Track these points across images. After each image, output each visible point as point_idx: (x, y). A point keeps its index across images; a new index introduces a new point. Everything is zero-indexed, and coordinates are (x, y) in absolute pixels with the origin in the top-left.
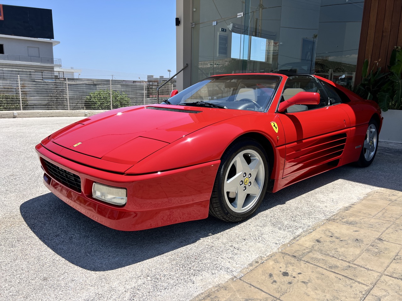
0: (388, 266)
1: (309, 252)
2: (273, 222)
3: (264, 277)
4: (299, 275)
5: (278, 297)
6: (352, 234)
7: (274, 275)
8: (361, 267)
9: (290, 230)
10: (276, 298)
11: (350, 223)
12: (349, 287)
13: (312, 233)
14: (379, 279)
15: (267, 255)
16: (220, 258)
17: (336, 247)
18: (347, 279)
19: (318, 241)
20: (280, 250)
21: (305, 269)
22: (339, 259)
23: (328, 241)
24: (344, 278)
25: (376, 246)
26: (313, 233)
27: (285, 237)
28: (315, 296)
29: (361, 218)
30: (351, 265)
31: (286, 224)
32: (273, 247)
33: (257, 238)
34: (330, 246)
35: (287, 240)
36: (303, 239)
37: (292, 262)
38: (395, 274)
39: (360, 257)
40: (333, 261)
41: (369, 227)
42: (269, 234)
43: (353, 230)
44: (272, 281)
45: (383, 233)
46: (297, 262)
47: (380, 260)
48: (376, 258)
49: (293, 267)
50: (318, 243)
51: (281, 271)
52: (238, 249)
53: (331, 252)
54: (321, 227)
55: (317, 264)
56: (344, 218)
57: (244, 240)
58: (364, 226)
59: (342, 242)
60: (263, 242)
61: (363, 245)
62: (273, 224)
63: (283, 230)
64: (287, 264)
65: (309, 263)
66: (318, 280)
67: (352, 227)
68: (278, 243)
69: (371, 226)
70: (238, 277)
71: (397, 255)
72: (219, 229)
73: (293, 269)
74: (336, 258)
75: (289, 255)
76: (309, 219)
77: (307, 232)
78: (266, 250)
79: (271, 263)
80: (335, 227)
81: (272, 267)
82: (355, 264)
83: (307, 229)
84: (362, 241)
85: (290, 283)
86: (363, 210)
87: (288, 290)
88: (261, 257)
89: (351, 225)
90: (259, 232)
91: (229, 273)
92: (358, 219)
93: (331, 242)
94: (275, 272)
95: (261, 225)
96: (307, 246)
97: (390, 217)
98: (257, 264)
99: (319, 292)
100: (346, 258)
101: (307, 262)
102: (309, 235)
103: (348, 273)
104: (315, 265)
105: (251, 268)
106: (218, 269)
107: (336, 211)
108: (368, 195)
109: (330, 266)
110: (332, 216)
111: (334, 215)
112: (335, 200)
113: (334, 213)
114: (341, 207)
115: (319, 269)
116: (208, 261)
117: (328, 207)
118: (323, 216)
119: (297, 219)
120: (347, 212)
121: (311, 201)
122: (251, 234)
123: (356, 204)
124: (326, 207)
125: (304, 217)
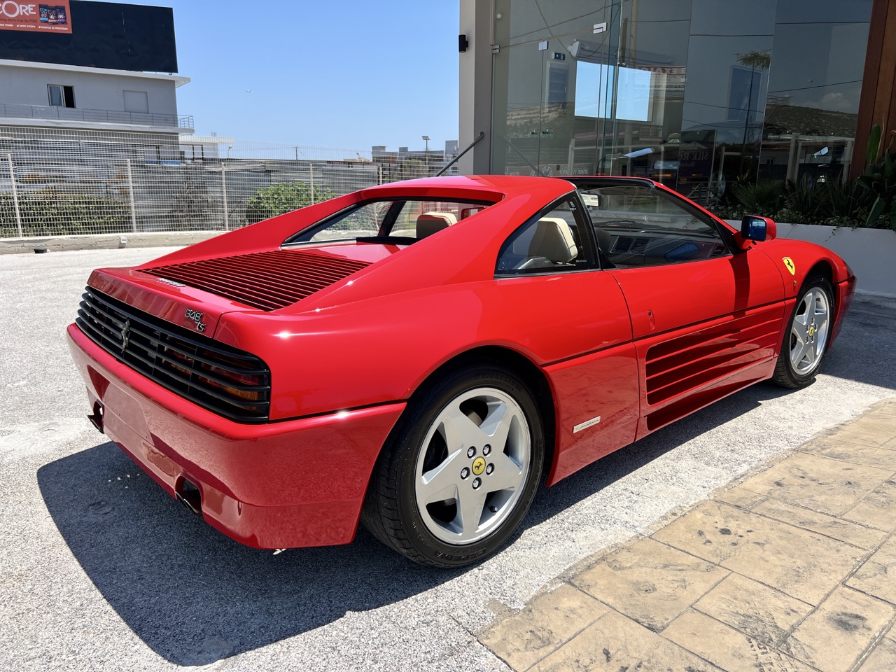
1: (763, 501)
2: (694, 453)
3: (690, 535)
4: (749, 533)
5: (717, 563)
6: (841, 474)
7: (706, 533)
8: (856, 523)
9: (725, 466)
10: (713, 563)
11: (838, 457)
12: (834, 551)
13: (766, 472)
14: (885, 541)
15: (690, 504)
17: (811, 494)
18: (830, 540)
19: (778, 484)
20: (712, 497)
21: (759, 525)
22: (816, 512)
23: (797, 484)
24: (825, 538)
25: (883, 492)
26: (770, 472)
27: (718, 476)
28: (777, 562)
29: (858, 447)
30: (837, 520)
31: (717, 456)
32: (699, 492)
33: (669, 479)
34: (801, 492)
35: (722, 481)
36: (751, 481)
37: (735, 514)
39: (855, 509)
40: (807, 515)
41: (871, 464)
42: (689, 471)
43: (843, 467)
44: (705, 541)
46: (743, 514)
47: (888, 513)
48: (882, 511)
49: (737, 522)
50: (779, 487)
51: (717, 528)
52: (639, 495)
53: (804, 501)
54: (783, 462)
55: (779, 519)
56: (825, 447)
57: (646, 481)
58: (862, 462)
59: (822, 485)
60: (680, 485)
61: (860, 491)
62: (694, 455)
63: (713, 465)
64: (727, 517)
65: (764, 516)
66: (781, 540)
67: (840, 463)
68: (707, 486)
69: (876, 461)
70: (646, 535)
73: (738, 525)
74: (811, 510)
75: (728, 504)
77: (758, 470)
78: (687, 497)
79: (699, 515)
80: (808, 462)
81: (700, 522)
82: (844, 519)
83: (757, 465)
84: (859, 485)
85: (734, 544)
86: (862, 434)
87: (733, 554)
88: (680, 506)
90: (671, 468)
93: (802, 486)
94: (707, 529)
95: (672, 457)
96: (759, 491)
98: (674, 518)
99: (785, 557)
100: (829, 509)
101: (761, 515)
102: (761, 474)
103: (832, 531)
104: (776, 520)
105: (665, 522)
106: (609, 522)
107: (809, 436)
108: (873, 407)
109: (801, 521)
110: (803, 444)
111: (807, 443)
112: (807, 417)
113: (807, 439)
114: (819, 429)
115: (782, 526)
116: (591, 511)
117: (795, 428)
118: (785, 443)
119: (736, 448)
120: (831, 437)
121: (763, 417)
122: (658, 472)
123: (848, 423)
124: (791, 428)
125: (749, 445)
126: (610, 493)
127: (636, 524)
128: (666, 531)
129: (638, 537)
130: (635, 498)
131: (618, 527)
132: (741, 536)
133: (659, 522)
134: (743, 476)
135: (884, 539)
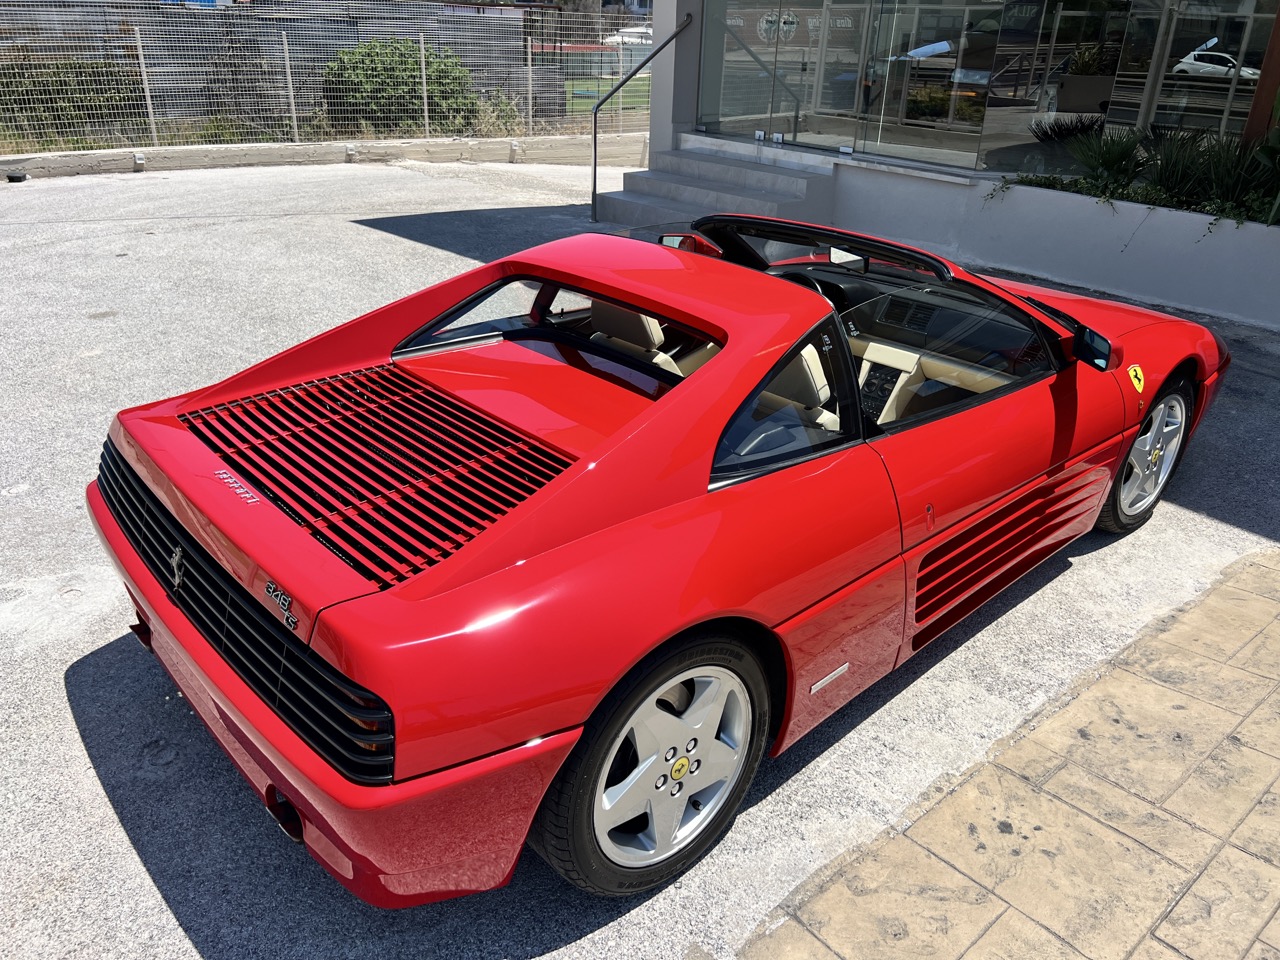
0: (1242, 821)
1: (1060, 768)
2: (972, 668)
3: (958, 832)
4: (1037, 832)
5: (990, 888)
6: (1169, 716)
7: (979, 830)
8: (1180, 818)
9: (1014, 694)
10: (986, 888)
11: (1166, 678)
13: (1068, 708)
14: (1215, 855)
15: (962, 770)
16: (852, 772)
17: (1124, 757)
18: (1142, 851)
19: (1083, 734)
20: (992, 757)
21: (1050, 816)
22: (1129, 792)
23: (1107, 735)
24: (1136, 846)
25: (1222, 760)
26: (1072, 709)
27: (1002, 714)
28: (1069, 890)
29: (1198, 660)
30: (1158, 812)
31: (1004, 674)
32: (975, 746)
33: (936, 717)
34: (1112, 752)
35: (1008, 726)
36: (1047, 725)
37: (1021, 793)
38: (1252, 845)
39: (1181, 790)
40: (1115, 798)
41: (1213, 698)
42: (964, 704)
43: (1173, 704)
44: (977, 845)
45: (1246, 717)
46: (1031, 793)
47: (1225, 801)
48: (1217, 796)
49: (1023, 810)
50: (1083, 740)
51: (994, 819)
52: (893, 749)
53: (1113, 770)
54: (1093, 687)
55: (1079, 805)
56: (1152, 657)
57: (904, 722)
58: (1200, 692)
59: (1142, 740)
60: (951, 731)
61: (1192, 753)
62: (973, 671)
63: (997, 693)
64: (1011, 798)
65: (1059, 799)
66: (1078, 848)
67: (1169, 692)
68: (985, 734)
69: (1219, 693)
70: (899, 829)
71: (1267, 792)
73: (1023, 815)
74: (1122, 788)
75: (1013, 773)
76: (1062, 658)
77: (1057, 704)
78: (959, 756)
79: (972, 793)
80: (1126, 690)
81: (973, 807)
82: (1165, 810)
83: (1057, 694)
84: (1190, 742)
85: (1016, 853)
86: (1206, 631)
87: (1013, 871)
88: (948, 774)
89: (1167, 685)
90: (939, 696)
91: (877, 817)
92: (1187, 665)
93: (1117, 739)
94: (983, 822)
95: (942, 675)
96: (1056, 747)
97: (1272, 663)
98: (939, 796)
99: (1080, 880)
100: (1147, 789)
101: (1054, 796)
102: (1061, 712)
103: (1145, 834)
104: (1074, 807)
105: (927, 805)
106: (851, 803)
107: (1132, 632)
108: (1227, 574)
109: (1109, 810)
110: (1123, 650)
111: (1128, 647)
112: (1133, 592)
113: (1130, 640)
114: (1148, 619)
115: (1083, 819)
116: (828, 780)
117: (1115, 616)
118: (1099, 647)
119: (1031, 657)
120: (1162, 636)
121: (1072, 591)
122: (921, 704)
123: (1189, 607)
124: (1109, 615)
125: (1049, 651)
126: (855, 745)
127: (888, 807)
128: (927, 822)
129: (889, 833)
130: (887, 755)
131: (863, 812)
132: (1025, 838)
133: (918, 805)
134: (1036, 715)
135: (1214, 852)
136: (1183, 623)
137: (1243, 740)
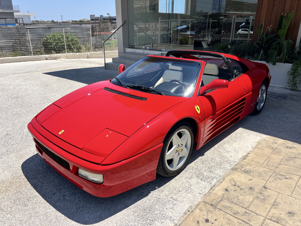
0: (269, 211)
1: (221, 201)
2: (197, 174)
3: (194, 224)
4: (216, 221)
6: (248, 183)
7: (200, 222)
8: (253, 212)
9: (208, 180)
11: (247, 172)
13: (222, 183)
14: (264, 223)
15: (195, 204)
16: (165, 208)
17: (237, 195)
18: (244, 223)
19: (226, 190)
20: (203, 199)
21: (219, 216)
22: (239, 206)
23: (233, 190)
24: (242, 222)
25: (262, 194)
26: (223, 183)
27: (205, 186)
29: (254, 166)
30: (247, 211)
31: (205, 175)
32: (198, 197)
33: (188, 189)
34: (234, 195)
35: (207, 190)
36: (217, 188)
37: (211, 210)
38: (273, 218)
39: (253, 204)
40: (236, 208)
41: (258, 176)
42: (195, 185)
43: (249, 179)
45: (267, 181)
46: (213, 209)
47: (265, 206)
48: (262, 204)
50: (226, 192)
51: (204, 218)
52: (176, 200)
53: (235, 200)
54: (228, 176)
56: (242, 167)
57: (179, 192)
58: (255, 175)
59: (242, 190)
60: (192, 193)
61: (255, 193)
62: (197, 175)
63: (204, 181)
64: (209, 211)
65: (221, 210)
66: (227, 224)
67: (248, 176)
68: (201, 193)
69: (260, 175)
70: (178, 225)
71: (275, 202)
72: (162, 182)
73: (212, 216)
74: (238, 205)
75: (208, 204)
76: (220, 169)
77: (219, 182)
78: (194, 200)
79: (198, 211)
80: (237, 176)
81: (198, 215)
82: (249, 210)
83: (219, 179)
84: (254, 189)
86: (255, 158)
88: (191, 206)
89: (247, 174)
90: (188, 183)
91: (172, 222)
92: (251, 168)
93: (235, 191)
94: (201, 219)
95: (189, 177)
96: (219, 195)
97: (272, 165)
98: (189, 213)
100: (244, 204)
101: (220, 209)
102: (220, 184)
103: (245, 218)
104: (225, 212)
105: (185, 216)
106: (164, 218)
107: (237, 160)
108: (259, 143)
109: (235, 212)
110: (235, 166)
111: (236, 164)
112: (236, 150)
113: (237, 163)
114: (241, 156)
115: (228, 216)
116: (158, 212)
117: (232, 156)
118: (229, 165)
119: (212, 169)
120: (245, 161)
121: (221, 151)
122: (184, 186)
123: (250, 152)
124: (231, 156)
125: (217, 168)
126: (166, 200)
127: (175, 218)
128: (185, 222)
130: (175, 202)
131: (168, 221)
132: (213, 223)
133: (183, 217)
134: (214, 186)
135: (263, 221)
136: (249, 157)
137: (267, 187)
